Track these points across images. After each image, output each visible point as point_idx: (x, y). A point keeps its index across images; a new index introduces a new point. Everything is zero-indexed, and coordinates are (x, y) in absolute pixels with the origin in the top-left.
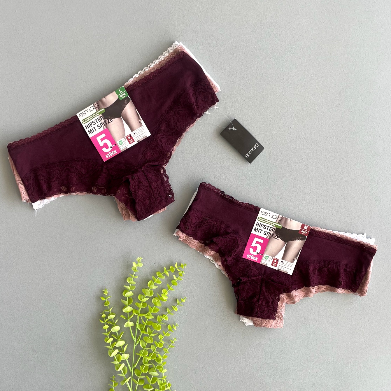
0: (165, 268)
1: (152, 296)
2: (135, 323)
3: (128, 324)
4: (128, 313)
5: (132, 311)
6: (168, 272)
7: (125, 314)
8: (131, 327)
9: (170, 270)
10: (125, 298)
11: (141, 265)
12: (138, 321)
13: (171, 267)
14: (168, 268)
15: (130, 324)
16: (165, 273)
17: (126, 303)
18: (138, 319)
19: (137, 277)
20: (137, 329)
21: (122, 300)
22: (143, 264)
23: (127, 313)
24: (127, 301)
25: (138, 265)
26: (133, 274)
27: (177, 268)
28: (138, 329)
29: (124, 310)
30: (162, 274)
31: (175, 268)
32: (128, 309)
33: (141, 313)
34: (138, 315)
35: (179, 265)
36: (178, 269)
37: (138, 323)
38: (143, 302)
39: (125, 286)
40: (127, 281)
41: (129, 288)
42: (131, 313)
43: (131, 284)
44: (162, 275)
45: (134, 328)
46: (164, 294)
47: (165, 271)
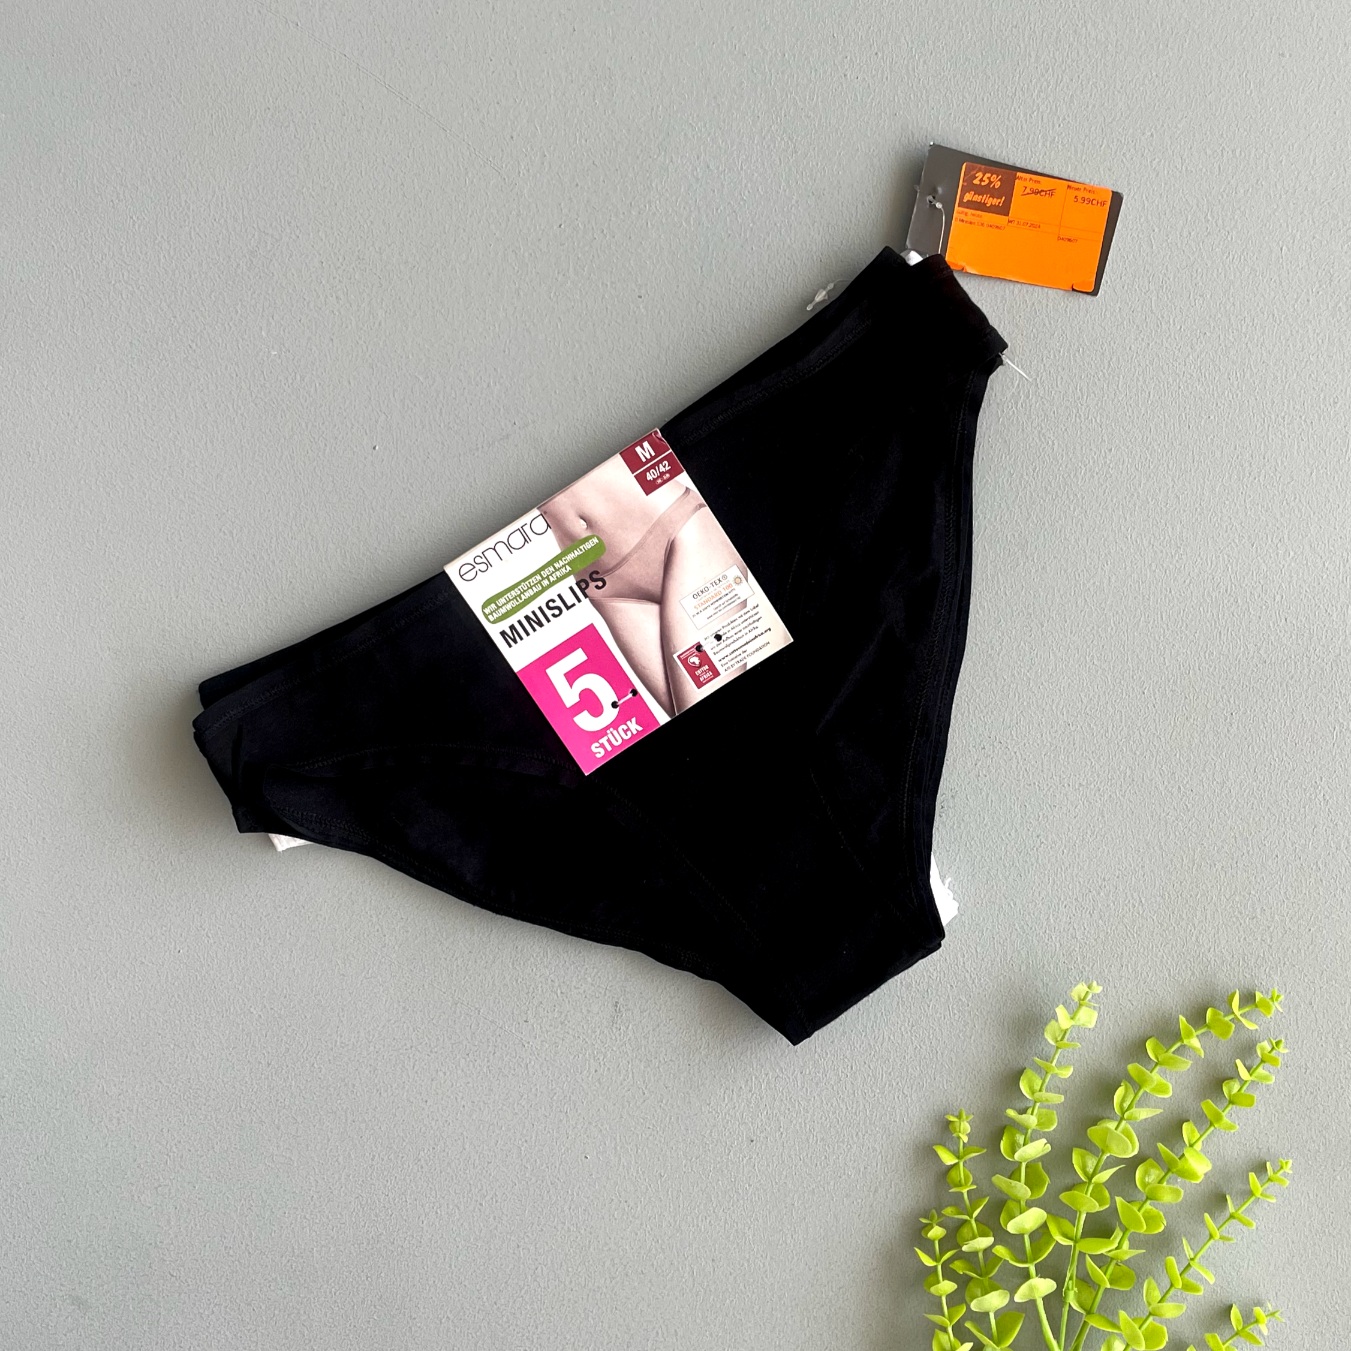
0: (1182, 1019)
1: (1136, 1152)
2: (1060, 1282)
3: (1031, 1289)
4: (1026, 1238)
5: (1045, 1226)
6: (1197, 1036)
7: (1014, 1242)
8: (1046, 1299)
9: (1209, 1027)
10: (1012, 1172)
11: (1088, 1017)
12: (1071, 1271)
13: (1209, 1012)
14: (1198, 1018)
15: (1043, 1286)
16: (1186, 1042)
17: (1022, 1190)
18: (1075, 1264)
19: (1067, 1073)
20: (1067, 1308)
21: (1000, 1180)
22: (1096, 1014)
23: (1021, 1236)
24: (1020, 1181)
25: (1077, 1018)
26: (1048, 1059)
27: (1237, 1012)
28: (1070, 1306)
29: (1012, 1227)
30: (1173, 1049)
31: (1231, 1017)
32: (1027, 1221)
33: (1086, 1234)
34: (1076, 1242)
35: (1248, 999)
36: (1243, 1020)
37: (1071, 1279)
38: (1097, 1185)
39: (1011, 1113)
40: (1023, 1086)
41: (1031, 1120)
42: (1041, 1234)
43: (1038, 1104)
44: (1174, 1053)
45: (1054, 1301)
46: (1191, 1146)
47: (1189, 1035)
